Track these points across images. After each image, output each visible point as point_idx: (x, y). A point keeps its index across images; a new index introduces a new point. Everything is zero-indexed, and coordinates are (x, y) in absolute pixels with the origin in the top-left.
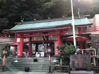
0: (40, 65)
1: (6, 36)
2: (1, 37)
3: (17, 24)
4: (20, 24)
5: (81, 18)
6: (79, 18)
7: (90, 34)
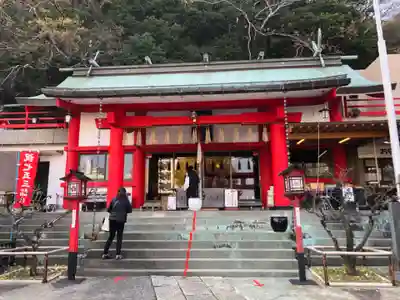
0: (229, 247)
1: (34, 121)
4: (85, 76)
5: (327, 66)
6: (320, 66)
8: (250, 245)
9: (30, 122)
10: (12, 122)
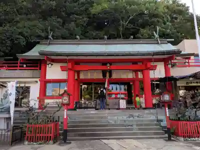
0: (131, 126)
1: (25, 66)
2: (3, 66)
3: (38, 43)
4: (46, 44)
5: (161, 43)
6: (158, 43)
8: (141, 125)
9: (23, 67)
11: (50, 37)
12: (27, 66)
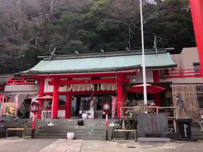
1: (25, 81)
3: (42, 59)
4: (49, 60)
5: (158, 53)
6: (155, 53)
7: (171, 83)
10: (17, 82)
11: (53, 53)
12: (27, 81)
